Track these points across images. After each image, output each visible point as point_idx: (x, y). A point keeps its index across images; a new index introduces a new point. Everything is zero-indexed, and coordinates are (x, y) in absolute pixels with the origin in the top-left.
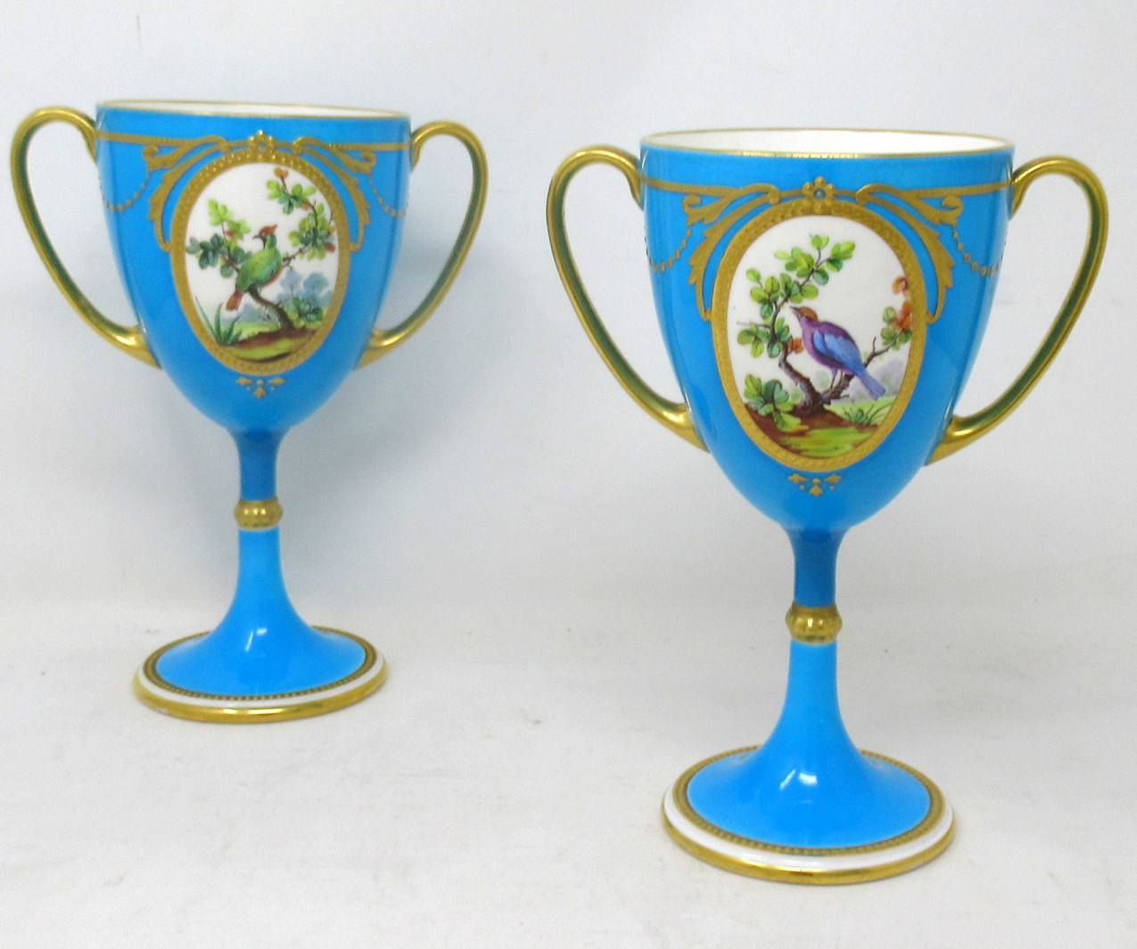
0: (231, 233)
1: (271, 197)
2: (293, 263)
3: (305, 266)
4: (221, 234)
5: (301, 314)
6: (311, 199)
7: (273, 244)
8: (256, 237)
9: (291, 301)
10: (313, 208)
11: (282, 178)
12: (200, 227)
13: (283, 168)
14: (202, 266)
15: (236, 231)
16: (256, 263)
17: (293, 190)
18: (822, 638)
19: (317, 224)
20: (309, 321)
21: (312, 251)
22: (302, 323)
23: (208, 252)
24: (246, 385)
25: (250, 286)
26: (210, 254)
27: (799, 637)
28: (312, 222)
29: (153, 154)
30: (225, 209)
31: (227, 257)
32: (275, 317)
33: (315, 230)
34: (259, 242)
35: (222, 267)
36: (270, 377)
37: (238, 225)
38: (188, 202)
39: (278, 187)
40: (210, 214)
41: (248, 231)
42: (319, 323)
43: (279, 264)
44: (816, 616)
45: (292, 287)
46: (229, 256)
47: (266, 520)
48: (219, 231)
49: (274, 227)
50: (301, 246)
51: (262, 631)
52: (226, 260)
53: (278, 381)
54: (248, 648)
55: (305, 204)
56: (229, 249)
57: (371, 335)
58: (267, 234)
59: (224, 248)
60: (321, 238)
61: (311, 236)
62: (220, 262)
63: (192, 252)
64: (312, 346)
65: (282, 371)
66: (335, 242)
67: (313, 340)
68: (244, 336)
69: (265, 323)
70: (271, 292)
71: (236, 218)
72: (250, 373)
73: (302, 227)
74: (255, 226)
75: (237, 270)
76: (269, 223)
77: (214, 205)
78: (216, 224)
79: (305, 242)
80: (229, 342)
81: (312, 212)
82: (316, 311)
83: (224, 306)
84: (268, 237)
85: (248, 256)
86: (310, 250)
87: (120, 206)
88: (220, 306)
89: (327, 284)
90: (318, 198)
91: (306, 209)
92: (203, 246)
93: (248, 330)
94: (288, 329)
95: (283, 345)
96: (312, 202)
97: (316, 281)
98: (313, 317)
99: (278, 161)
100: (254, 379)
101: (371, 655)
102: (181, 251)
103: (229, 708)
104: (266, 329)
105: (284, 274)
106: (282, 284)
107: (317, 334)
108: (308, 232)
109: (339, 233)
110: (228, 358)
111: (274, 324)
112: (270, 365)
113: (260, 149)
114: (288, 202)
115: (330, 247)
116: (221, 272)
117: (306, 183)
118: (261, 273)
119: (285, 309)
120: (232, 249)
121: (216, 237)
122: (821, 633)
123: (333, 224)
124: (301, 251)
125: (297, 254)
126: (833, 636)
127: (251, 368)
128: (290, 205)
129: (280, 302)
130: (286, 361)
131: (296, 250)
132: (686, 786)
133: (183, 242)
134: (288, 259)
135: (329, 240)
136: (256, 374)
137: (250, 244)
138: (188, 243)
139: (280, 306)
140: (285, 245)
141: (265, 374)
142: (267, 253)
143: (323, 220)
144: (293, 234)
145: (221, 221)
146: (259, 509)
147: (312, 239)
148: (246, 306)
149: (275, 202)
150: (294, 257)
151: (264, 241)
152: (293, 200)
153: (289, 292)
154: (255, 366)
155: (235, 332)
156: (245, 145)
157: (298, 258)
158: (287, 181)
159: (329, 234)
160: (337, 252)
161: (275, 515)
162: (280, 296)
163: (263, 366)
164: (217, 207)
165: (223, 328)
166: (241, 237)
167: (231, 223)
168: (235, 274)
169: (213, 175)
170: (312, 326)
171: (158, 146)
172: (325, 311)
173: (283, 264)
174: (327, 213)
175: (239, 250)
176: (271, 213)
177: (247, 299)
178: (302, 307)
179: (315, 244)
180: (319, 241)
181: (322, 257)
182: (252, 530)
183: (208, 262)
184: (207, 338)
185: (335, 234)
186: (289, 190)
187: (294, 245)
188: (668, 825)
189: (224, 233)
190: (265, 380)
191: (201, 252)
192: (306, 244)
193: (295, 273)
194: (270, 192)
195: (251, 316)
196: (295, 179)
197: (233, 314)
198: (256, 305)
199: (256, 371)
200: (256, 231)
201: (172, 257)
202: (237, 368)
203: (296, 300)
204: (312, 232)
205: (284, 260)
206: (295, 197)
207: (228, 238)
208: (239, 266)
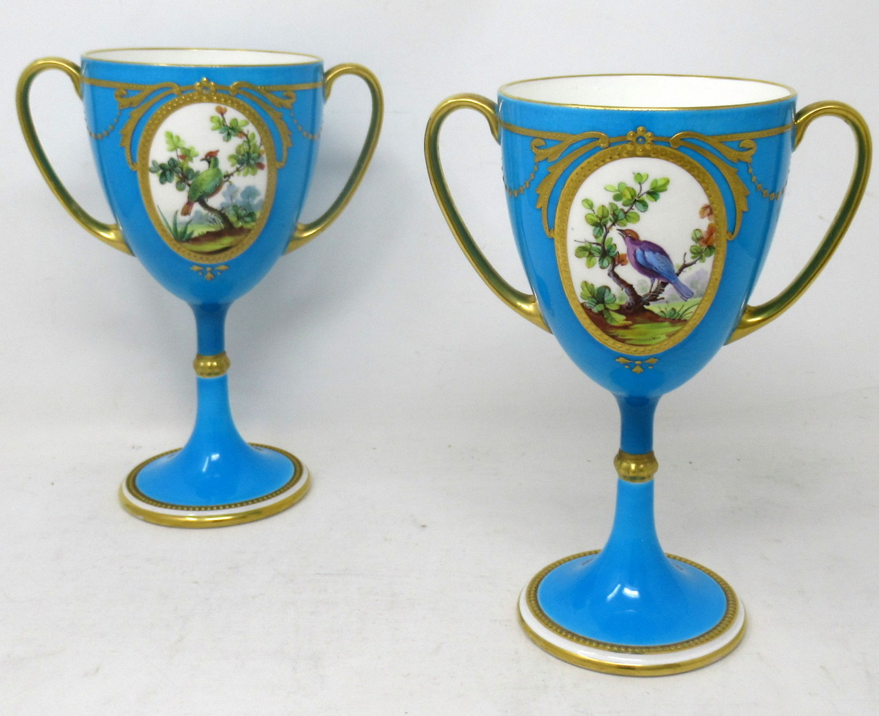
0: (183, 157)
1: (214, 129)
2: (232, 179)
3: (241, 181)
4: (175, 158)
5: (239, 218)
6: (245, 130)
7: (216, 165)
8: (203, 160)
9: (231, 208)
10: (247, 136)
11: (222, 114)
12: (160, 152)
13: (223, 106)
14: (162, 182)
15: (187, 155)
16: (203, 180)
17: (231, 124)
18: (643, 478)
19: (250, 148)
20: (246, 222)
21: (246, 169)
22: (240, 224)
23: (166, 172)
24: (198, 271)
25: (199, 197)
26: (168, 173)
27: (625, 477)
28: (246, 147)
29: (122, 96)
30: (178, 138)
31: (180, 175)
32: (219, 220)
33: (248, 153)
35: (177, 183)
36: (217, 265)
37: (189, 151)
38: (150, 132)
39: (219, 121)
40: (167, 142)
41: (196, 155)
42: (253, 224)
43: (221, 180)
44: (637, 462)
45: (232, 197)
46: (182, 175)
47: (217, 370)
48: (174, 155)
49: (217, 151)
50: (238, 166)
51: (215, 457)
52: (180, 178)
53: (223, 267)
54: (204, 469)
55: (241, 133)
56: (182, 169)
57: (295, 229)
58: (211, 158)
59: (178, 169)
60: (253, 159)
61: (245, 158)
62: (175, 179)
63: (154, 172)
64: (248, 241)
65: (226, 260)
66: (265, 162)
67: (250, 236)
68: (196, 234)
69: (211, 225)
70: (215, 201)
71: (187, 146)
72: (201, 262)
73: (238, 151)
74: (202, 150)
75: (189, 185)
76: (213, 149)
77: (170, 136)
78: (172, 150)
79: (241, 162)
80: (184, 240)
81: (246, 139)
82: (251, 215)
83: (179, 213)
84: (212, 160)
85: (197, 174)
86: (244, 169)
87: (99, 135)
88: (177, 212)
89: (259, 195)
90: (250, 129)
91: (241, 137)
92: (162, 166)
93: (198, 231)
94: (229, 229)
95: (226, 241)
96: (245, 131)
97: (250, 192)
98: (248, 219)
99: (218, 101)
100: (204, 267)
101: (298, 468)
102: (146, 171)
103: (190, 516)
104: (212, 230)
105: (225, 187)
106: (224, 195)
107: (252, 232)
108: (243, 155)
109: (267, 155)
110: (184, 252)
111: (219, 226)
112: (217, 256)
113: (204, 92)
114: (226, 133)
115: (261, 166)
116: (177, 187)
117: (241, 117)
118: (207, 187)
119: (227, 214)
120: (184, 170)
121: (172, 159)
122: (642, 474)
123: (262, 148)
124: (238, 170)
125: (235, 172)
126: (650, 476)
127: (201, 258)
128: (229, 134)
129: (223, 208)
130: (229, 252)
131: (234, 169)
132: (536, 588)
133: (147, 164)
134: (228, 176)
135: (260, 161)
136: (206, 263)
137: (198, 165)
138: (150, 165)
139: (223, 212)
140: (225, 166)
141: (214, 263)
142: (211, 172)
143: (255, 145)
144: (231, 157)
145: (175, 148)
146: (212, 361)
147: (247, 160)
148: (197, 212)
149: (217, 133)
150: (232, 174)
151: (209, 162)
152: (231, 131)
153: (230, 201)
154: (205, 257)
155: (189, 232)
156: (192, 89)
157: (235, 174)
158: (225, 116)
159: (259, 156)
160: (266, 169)
161: (224, 365)
162: (222, 204)
163: (211, 257)
164: (172, 137)
165: (180, 229)
166: (191, 160)
167: (183, 149)
168: (187, 188)
169: (169, 113)
170: (248, 226)
171: (126, 90)
172: (258, 215)
173: (224, 180)
174: (258, 140)
175: (190, 170)
176: (214, 141)
177: (197, 207)
178: (240, 211)
179: (248, 164)
180: (252, 162)
181: (254, 174)
182: (207, 378)
183: (166, 180)
184: (167, 236)
185: (264, 156)
186: (228, 122)
187: (233, 166)
188: (522, 621)
189: (178, 156)
190: (212, 267)
191: (161, 171)
192: (242, 164)
193: (234, 187)
194: (213, 125)
195: (200, 220)
196: (232, 114)
197: (187, 218)
198: (204, 212)
199: (205, 261)
200: (202, 155)
201: (139, 175)
202: (191, 258)
203: (235, 207)
204: (246, 155)
205: (225, 176)
206: (232, 129)
207: (181, 161)
208: (190, 182)
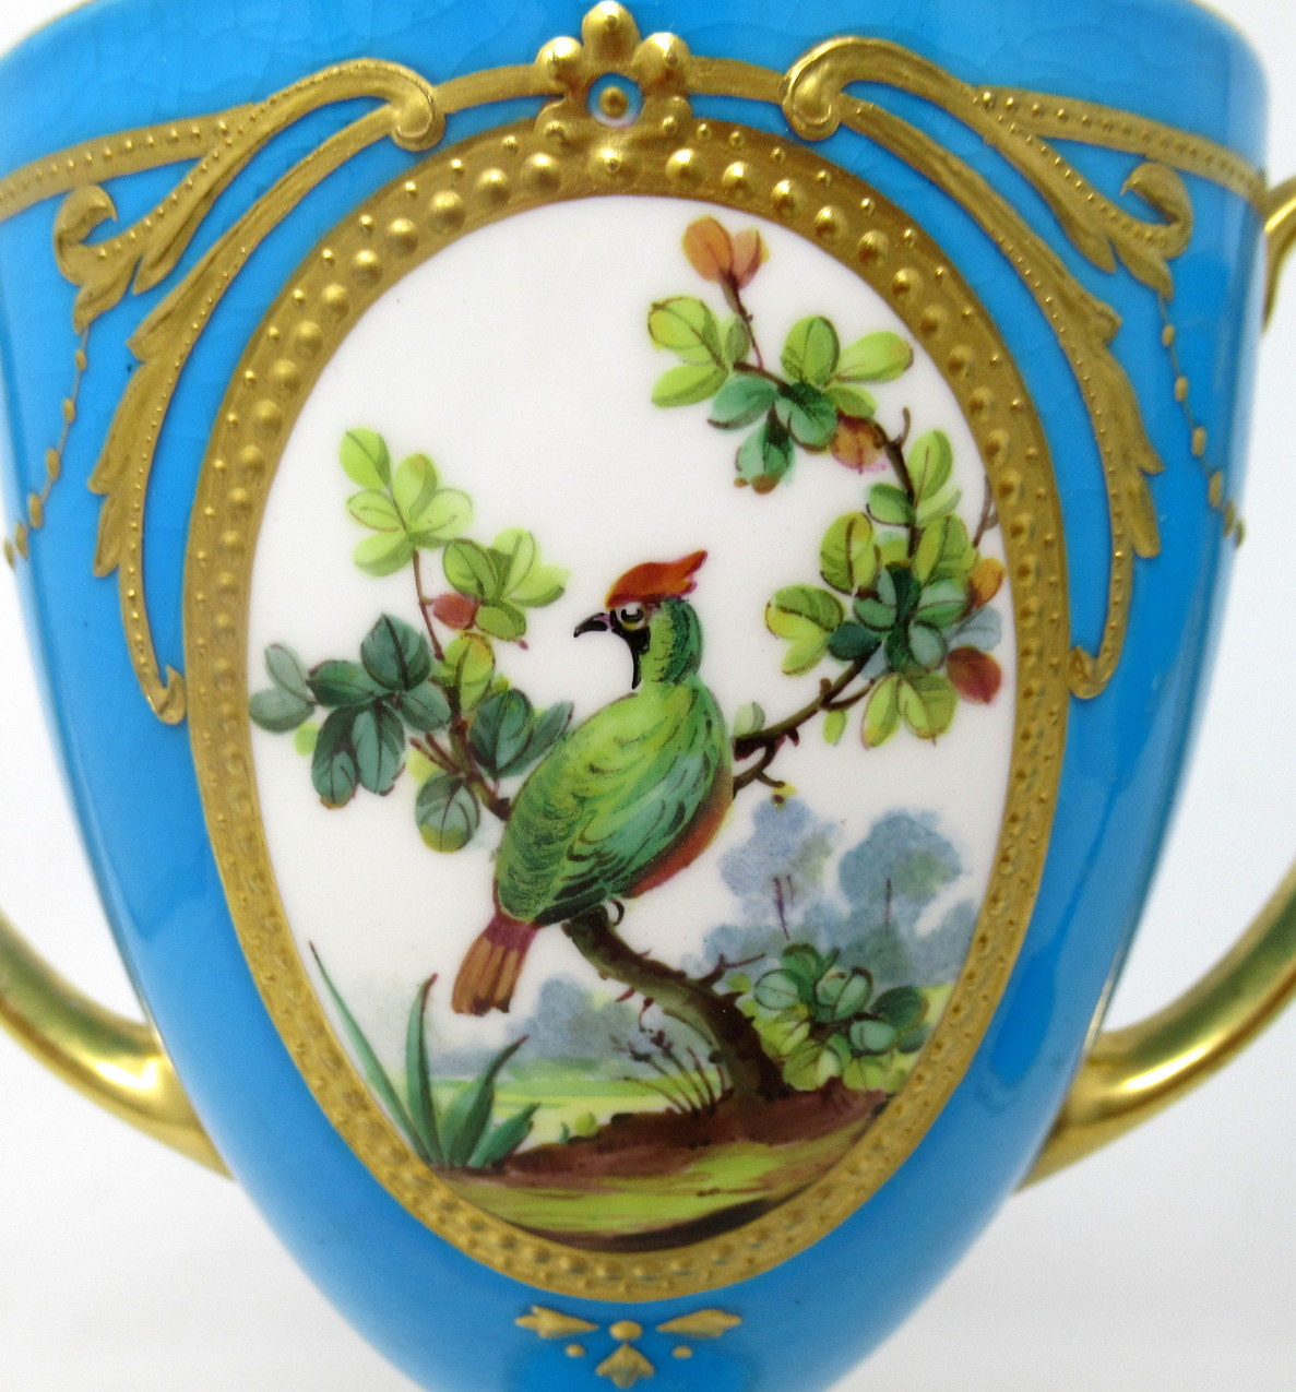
0: (459, 610)
1: (672, 398)
2: (786, 766)
3: (847, 780)
4: (410, 615)
5: (823, 1028)
6: (887, 407)
7: (684, 660)
8: (592, 625)
9: (773, 961)
10: (895, 450)
11: (733, 283)
12: (312, 585)
13: (736, 223)
14: (333, 798)
15: (487, 593)
16: (592, 770)
17: (790, 357)
19: (913, 546)
20: (859, 1054)
21: (882, 697)
22: (826, 1069)
23: (354, 717)
24: (562, 1339)
26: (364, 724)
28: (889, 536)
30: (425, 470)
31: (444, 740)
32: (695, 1042)
33: (902, 576)
34: (611, 650)
35: (425, 795)
36: (671, 1311)
37: (500, 562)
38: (252, 451)
39: (707, 337)
40: (356, 511)
43: (716, 768)
45: (782, 891)
46: (458, 730)
48: (399, 599)
49: (692, 560)
50: (833, 669)
52: (439, 757)
53: (706, 1322)
55: (858, 432)
56: (453, 694)
58: (650, 608)
59: (430, 695)
60: (930, 625)
61: (883, 615)
62: (415, 769)
63: (277, 726)
66: (1003, 653)
68: (545, 1132)
69: (643, 1071)
70: (675, 919)
71: (488, 532)
72: (577, 1289)
73: (838, 571)
74: (586, 560)
75: (501, 808)
76: (662, 542)
77: (371, 460)
78: (384, 565)
79: (854, 648)
81: (889, 477)
82: (898, 1006)
83: (443, 993)
84: (659, 624)
85: (555, 729)
86: (876, 695)
88: (426, 988)
89: (953, 872)
91: (859, 463)
92: (325, 685)
93: (564, 1106)
94: (754, 1100)
95: (734, 1171)
96: (891, 422)
97: (900, 855)
98: (875, 1034)
99: (706, 190)
100: (598, 1318)
104: (649, 1102)
105: (740, 820)
106: (734, 877)
108: (870, 591)
111: (690, 1077)
112: (672, 1262)
114: (760, 427)
115: (977, 677)
116: (422, 821)
118: (619, 819)
119: (744, 1004)
120: (471, 699)
121: (387, 628)
123: (993, 546)
124: (830, 699)
125: (809, 713)
128: (778, 437)
129: (723, 968)
130: (740, 1241)
131: (805, 691)
133: (236, 675)
134: (765, 741)
136: (606, 1296)
137: (561, 666)
138: (258, 680)
139: (720, 989)
140: (746, 666)
141: (650, 1296)
142: (652, 709)
143: (948, 523)
144: (789, 605)
145: (409, 544)
147: (888, 629)
148: (551, 990)
149: (692, 426)
150: (790, 730)
151: (637, 642)
152: (788, 410)
153: (765, 912)
155: (502, 1114)
157: (815, 731)
158: (750, 296)
159: (974, 600)
160: (1006, 695)
162: (720, 936)
163: (636, 1267)
164: (383, 466)
165: (447, 1096)
166: (517, 632)
168: (491, 829)
170: (872, 1078)
172: (937, 1001)
173: (737, 767)
174: (967, 485)
175: (506, 702)
177: (553, 956)
178: (829, 985)
179: (902, 662)
180: (923, 643)
181: (930, 728)
183: (356, 777)
185: (1002, 603)
186: (771, 351)
187: (796, 665)
189: (424, 607)
190: (648, 1320)
191: (319, 720)
192: (860, 661)
193: (800, 817)
194: (665, 366)
195: (577, 1037)
197: (492, 1030)
198: (599, 988)
199: (601, 1281)
200: (591, 598)
203: (799, 950)
204: (887, 590)
205: (744, 746)
206: (799, 393)
207: (448, 637)
208: (509, 787)
